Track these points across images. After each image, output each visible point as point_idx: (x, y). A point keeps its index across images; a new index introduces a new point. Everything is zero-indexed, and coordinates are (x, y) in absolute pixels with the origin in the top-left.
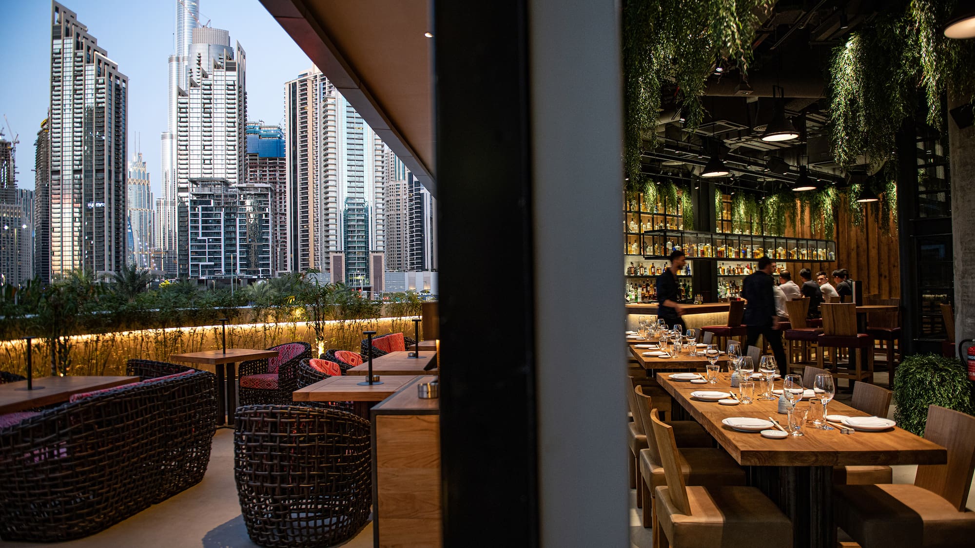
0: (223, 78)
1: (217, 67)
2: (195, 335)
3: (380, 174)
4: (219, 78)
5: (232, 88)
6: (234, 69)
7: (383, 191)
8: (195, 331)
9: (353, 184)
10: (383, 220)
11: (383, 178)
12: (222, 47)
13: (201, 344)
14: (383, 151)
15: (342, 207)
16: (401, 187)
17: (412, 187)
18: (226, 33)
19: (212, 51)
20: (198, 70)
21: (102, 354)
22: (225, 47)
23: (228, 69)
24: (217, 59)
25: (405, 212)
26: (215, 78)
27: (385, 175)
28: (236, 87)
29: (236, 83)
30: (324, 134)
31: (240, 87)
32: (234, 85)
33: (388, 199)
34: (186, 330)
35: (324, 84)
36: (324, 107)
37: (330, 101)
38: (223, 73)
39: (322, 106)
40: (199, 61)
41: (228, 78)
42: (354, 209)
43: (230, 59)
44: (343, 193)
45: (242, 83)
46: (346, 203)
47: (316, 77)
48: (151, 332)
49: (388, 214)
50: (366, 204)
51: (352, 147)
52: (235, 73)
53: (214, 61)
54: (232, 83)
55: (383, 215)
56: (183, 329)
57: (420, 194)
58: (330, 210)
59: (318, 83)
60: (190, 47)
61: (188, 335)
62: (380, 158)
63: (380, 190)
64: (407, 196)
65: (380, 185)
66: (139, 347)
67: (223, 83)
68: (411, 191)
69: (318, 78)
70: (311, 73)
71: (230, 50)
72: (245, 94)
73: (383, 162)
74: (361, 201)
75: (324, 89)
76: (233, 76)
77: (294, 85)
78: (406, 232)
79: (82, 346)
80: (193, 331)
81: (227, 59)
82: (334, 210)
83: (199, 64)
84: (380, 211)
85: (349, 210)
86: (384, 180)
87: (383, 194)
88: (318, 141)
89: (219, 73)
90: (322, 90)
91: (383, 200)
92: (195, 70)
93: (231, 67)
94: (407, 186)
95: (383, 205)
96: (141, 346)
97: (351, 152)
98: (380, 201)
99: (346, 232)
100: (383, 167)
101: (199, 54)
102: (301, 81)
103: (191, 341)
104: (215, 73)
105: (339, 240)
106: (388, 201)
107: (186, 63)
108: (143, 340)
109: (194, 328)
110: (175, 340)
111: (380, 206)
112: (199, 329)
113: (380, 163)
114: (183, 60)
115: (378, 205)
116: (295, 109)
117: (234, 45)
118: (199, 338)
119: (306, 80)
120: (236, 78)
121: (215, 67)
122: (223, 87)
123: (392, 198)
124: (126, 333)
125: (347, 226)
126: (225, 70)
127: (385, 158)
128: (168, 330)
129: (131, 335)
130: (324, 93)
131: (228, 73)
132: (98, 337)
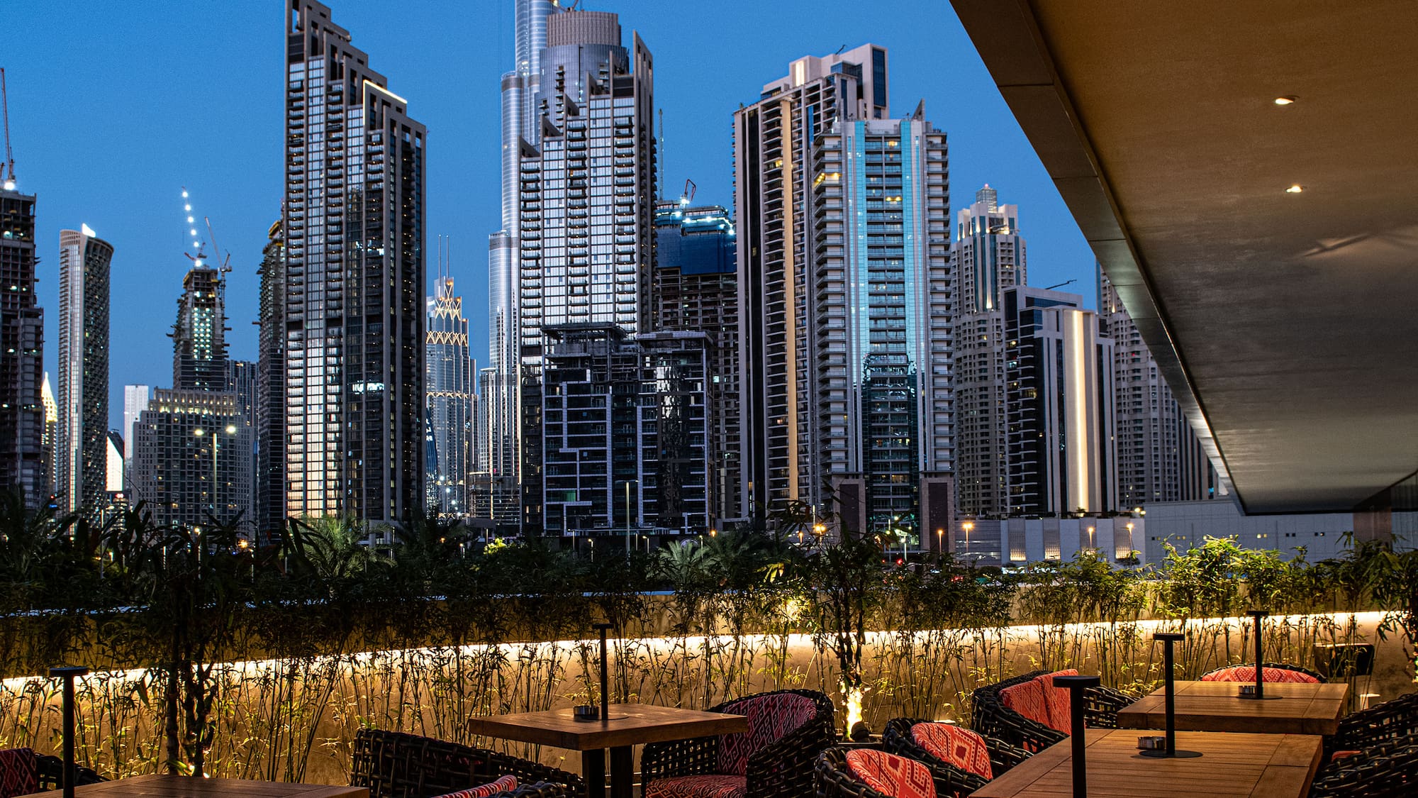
0: (608, 113)
1: (596, 90)
2: (535, 665)
3: (941, 299)
4: (600, 114)
5: (625, 131)
6: (629, 93)
7: (950, 337)
8: (533, 654)
9: (882, 324)
10: (950, 403)
11: (948, 307)
12: (602, 50)
13: (549, 686)
14: (947, 247)
15: (858, 374)
16: (989, 325)
17: (1012, 325)
18: (613, 18)
19: (585, 58)
20: (558, 101)
21: (304, 708)
22: (612, 47)
23: (618, 94)
24: (595, 75)
25: (998, 382)
26: (593, 115)
27: (952, 300)
28: (634, 130)
29: (634, 121)
30: (818, 216)
31: (641, 129)
32: (630, 126)
33: (959, 354)
34: (512, 651)
35: (817, 108)
36: (817, 158)
37: (829, 143)
38: (608, 104)
39: (813, 155)
40: (561, 82)
41: (617, 112)
42: (884, 380)
43: (622, 72)
44: (863, 344)
45: (645, 121)
46: (868, 365)
47: (798, 94)
48: (425, 656)
49: (960, 387)
50: (911, 369)
51: (880, 241)
52: (632, 101)
53: (590, 77)
54: (625, 121)
55: (950, 391)
56: (503, 647)
57: (1032, 340)
58: (833, 383)
59: (803, 107)
60: (542, 54)
61: (516, 665)
62: (940, 263)
63: (942, 335)
64: (1004, 345)
65: (942, 322)
66: (395, 691)
67: (609, 123)
68: (1012, 335)
69: (803, 97)
70: (787, 87)
71: (622, 53)
72: (653, 142)
73: (947, 271)
74: (901, 360)
75: (817, 118)
76: (627, 107)
77: (754, 118)
78: (1001, 428)
79: (254, 689)
80: (527, 654)
81: (615, 71)
82: (841, 382)
83: (561, 88)
84: (943, 382)
85: (874, 380)
86: (951, 312)
87: (949, 343)
88: (805, 232)
89: (600, 104)
90: (811, 120)
91: (949, 355)
92: (553, 102)
93: (623, 90)
94: (1003, 324)
95: (949, 367)
96: (401, 690)
97: (876, 253)
98: (943, 359)
99: (868, 431)
100: (948, 283)
101: (561, 68)
102: (766, 107)
103: (524, 677)
104: (593, 104)
105: (851, 449)
106: (959, 360)
107: (536, 88)
108: (405, 674)
109: (531, 646)
110: (484, 675)
111: (943, 370)
112: (544, 649)
113: (940, 275)
114: (530, 83)
115: (937, 369)
116: (754, 167)
117: (629, 43)
118: (544, 673)
119: (777, 103)
120: (632, 111)
121: (592, 92)
122: (609, 132)
123: (969, 352)
124: (364, 657)
125: (869, 417)
126: (611, 95)
127: (952, 263)
128: (469, 650)
129: (378, 663)
130: (817, 128)
131: (619, 102)
132: (294, 668)
